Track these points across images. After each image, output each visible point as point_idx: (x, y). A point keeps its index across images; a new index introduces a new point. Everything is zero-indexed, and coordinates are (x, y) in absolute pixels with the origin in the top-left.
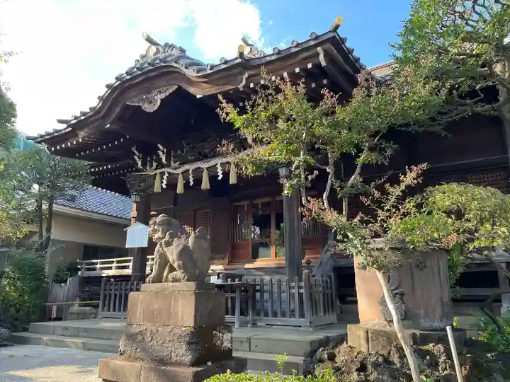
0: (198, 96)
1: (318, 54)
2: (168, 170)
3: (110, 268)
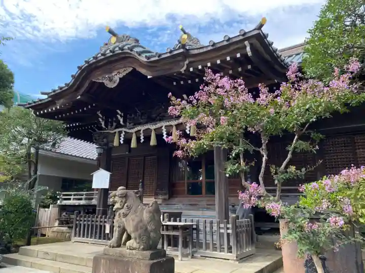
0: (149, 77)
1: (245, 47)
2: (125, 130)
3: (81, 199)
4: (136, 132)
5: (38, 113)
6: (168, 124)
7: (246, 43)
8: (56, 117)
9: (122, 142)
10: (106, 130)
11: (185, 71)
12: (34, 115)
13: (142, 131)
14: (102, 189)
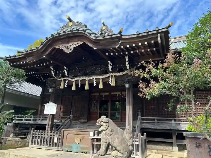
0: (94, 49)
1: (157, 38)
2: (68, 79)
3: (30, 120)
4: (75, 81)
5: (12, 64)
6: (97, 77)
7: (159, 35)
8: (23, 68)
9: (66, 86)
10: (55, 78)
11: (118, 47)
12: (9, 65)
13: (80, 80)
14: (51, 114)
